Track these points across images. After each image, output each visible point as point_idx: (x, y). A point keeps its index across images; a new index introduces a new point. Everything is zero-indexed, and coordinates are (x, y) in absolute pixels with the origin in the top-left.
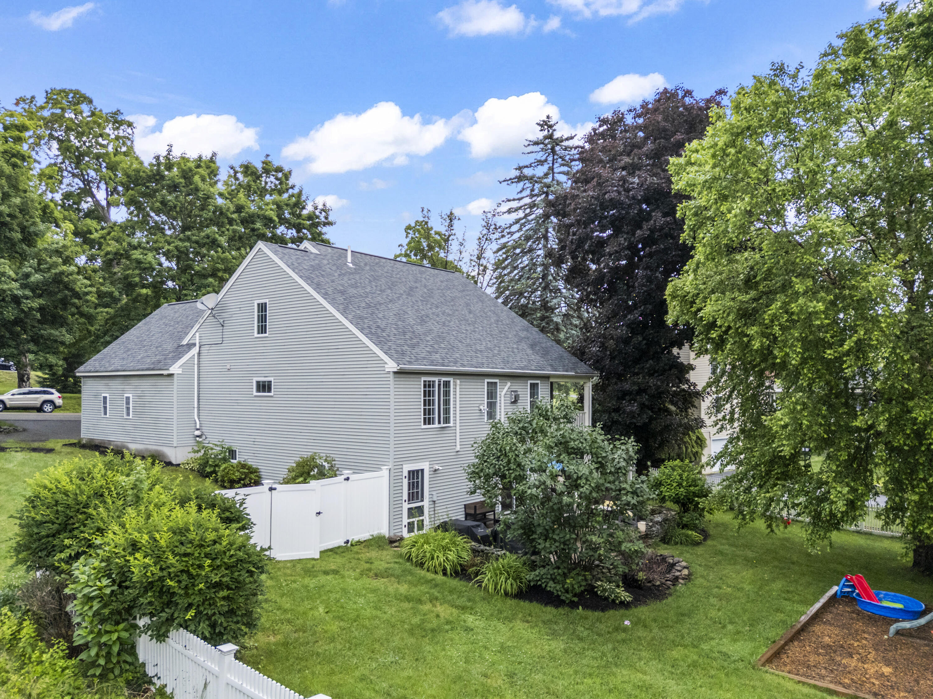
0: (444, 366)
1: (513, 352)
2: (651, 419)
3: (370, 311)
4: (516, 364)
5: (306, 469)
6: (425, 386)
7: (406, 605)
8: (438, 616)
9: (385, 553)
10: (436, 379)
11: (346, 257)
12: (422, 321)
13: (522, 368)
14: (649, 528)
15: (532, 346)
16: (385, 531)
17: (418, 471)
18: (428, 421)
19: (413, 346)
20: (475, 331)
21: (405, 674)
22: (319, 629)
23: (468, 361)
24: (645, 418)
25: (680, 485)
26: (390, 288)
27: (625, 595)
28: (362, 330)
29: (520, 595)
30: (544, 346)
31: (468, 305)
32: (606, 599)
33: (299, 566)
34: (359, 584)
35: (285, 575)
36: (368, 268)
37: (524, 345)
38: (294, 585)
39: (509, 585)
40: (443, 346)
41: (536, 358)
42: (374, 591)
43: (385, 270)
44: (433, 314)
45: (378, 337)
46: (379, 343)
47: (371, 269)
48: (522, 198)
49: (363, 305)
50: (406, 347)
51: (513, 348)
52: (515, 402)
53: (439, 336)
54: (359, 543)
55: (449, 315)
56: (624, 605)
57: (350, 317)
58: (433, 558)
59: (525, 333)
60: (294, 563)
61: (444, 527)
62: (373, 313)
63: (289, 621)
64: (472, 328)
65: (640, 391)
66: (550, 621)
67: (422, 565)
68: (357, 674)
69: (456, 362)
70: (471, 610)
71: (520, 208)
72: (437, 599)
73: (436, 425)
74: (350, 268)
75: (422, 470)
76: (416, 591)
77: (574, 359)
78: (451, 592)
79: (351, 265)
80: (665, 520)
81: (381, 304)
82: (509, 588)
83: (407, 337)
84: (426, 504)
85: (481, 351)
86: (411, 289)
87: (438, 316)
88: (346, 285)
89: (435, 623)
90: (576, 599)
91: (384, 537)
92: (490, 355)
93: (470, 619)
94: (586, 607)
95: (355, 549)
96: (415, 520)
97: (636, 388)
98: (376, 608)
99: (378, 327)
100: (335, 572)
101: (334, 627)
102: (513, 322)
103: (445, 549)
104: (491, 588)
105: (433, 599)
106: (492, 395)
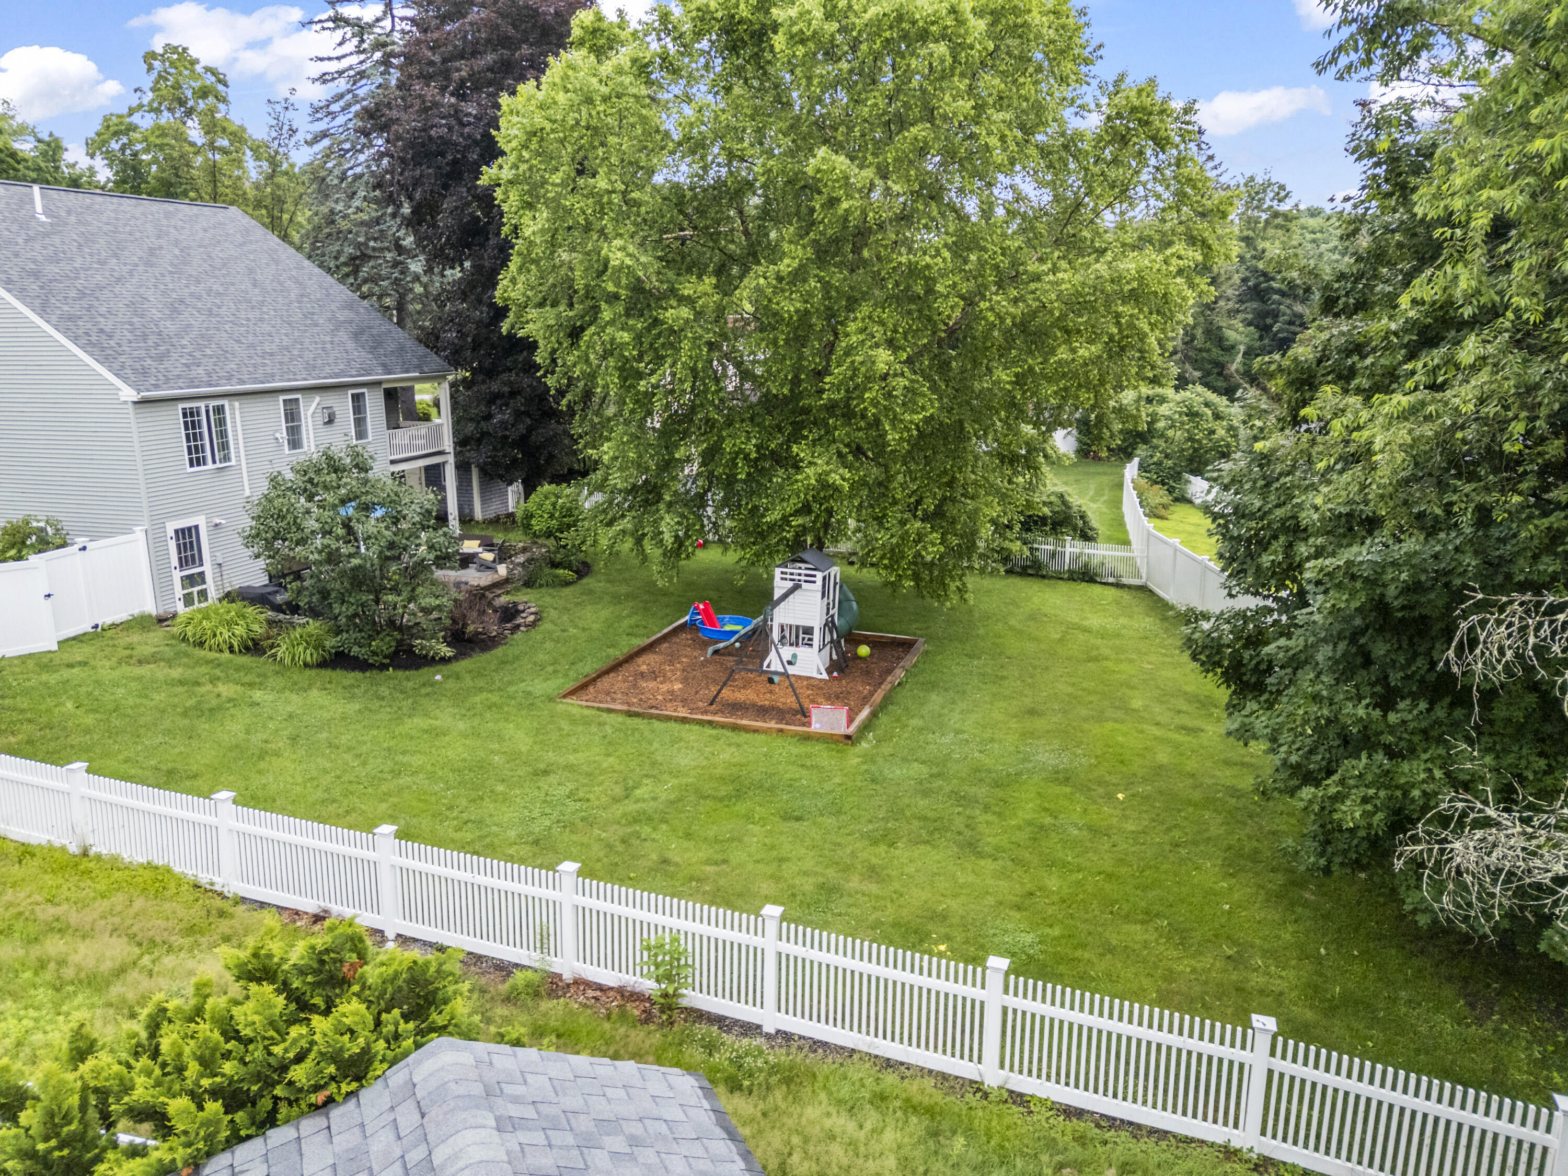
0: (210, 385)
1: (324, 349)
2: (530, 429)
3: (84, 303)
4: (327, 370)
5: (18, 538)
6: (185, 415)
7: (180, 689)
8: (219, 695)
9: (152, 634)
10: (202, 405)
11: (32, 201)
12: (174, 310)
13: (337, 376)
14: (510, 571)
15: (356, 336)
16: (151, 608)
17: (189, 529)
18: (196, 460)
19: (160, 358)
20: (262, 320)
21: (177, 750)
22: (70, 724)
23: (250, 373)
24: (522, 429)
25: (552, 516)
26: (116, 256)
27: (446, 651)
28: (75, 339)
29: (323, 664)
30: (375, 332)
31: (251, 271)
32: (426, 656)
33: (31, 664)
34: (116, 674)
35: (13, 674)
36: (73, 219)
37: (343, 336)
38: (28, 684)
39: (310, 656)
40: (208, 352)
41: (360, 355)
42: (139, 679)
43: (104, 219)
44: (192, 295)
45: (103, 349)
46: (105, 360)
47: (79, 222)
48: (344, 56)
49: (73, 293)
50: (149, 361)
51: (324, 343)
52: (330, 421)
53: (202, 336)
54: (114, 626)
55: (219, 294)
56: (445, 660)
57: (54, 319)
58: (215, 636)
59: (346, 312)
60: (24, 659)
61: (229, 597)
62: (91, 306)
63: (30, 721)
64: (257, 313)
65: (513, 394)
66: (352, 686)
67: (201, 644)
68: (121, 757)
69: (229, 378)
70: (261, 686)
71: (341, 73)
72: (218, 679)
73: (210, 466)
74: (43, 224)
75: (197, 527)
76: (190, 674)
77: (422, 350)
78: (237, 670)
79: (43, 218)
80: (530, 561)
81: (101, 288)
82: (309, 659)
83: (150, 343)
84: (207, 568)
85: (271, 354)
86: (152, 251)
87: (199, 298)
88: (40, 258)
89: (214, 702)
90: (387, 661)
91: (150, 616)
92: (286, 359)
93: (257, 695)
94: (397, 667)
95: (109, 633)
96: (195, 590)
97: (506, 389)
98: (140, 696)
99: (101, 331)
100: (84, 664)
101: (89, 720)
102: (328, 295)
103: (230, 624)
104: (287, 661)
105: (213, 680)
106: (292, 416)
